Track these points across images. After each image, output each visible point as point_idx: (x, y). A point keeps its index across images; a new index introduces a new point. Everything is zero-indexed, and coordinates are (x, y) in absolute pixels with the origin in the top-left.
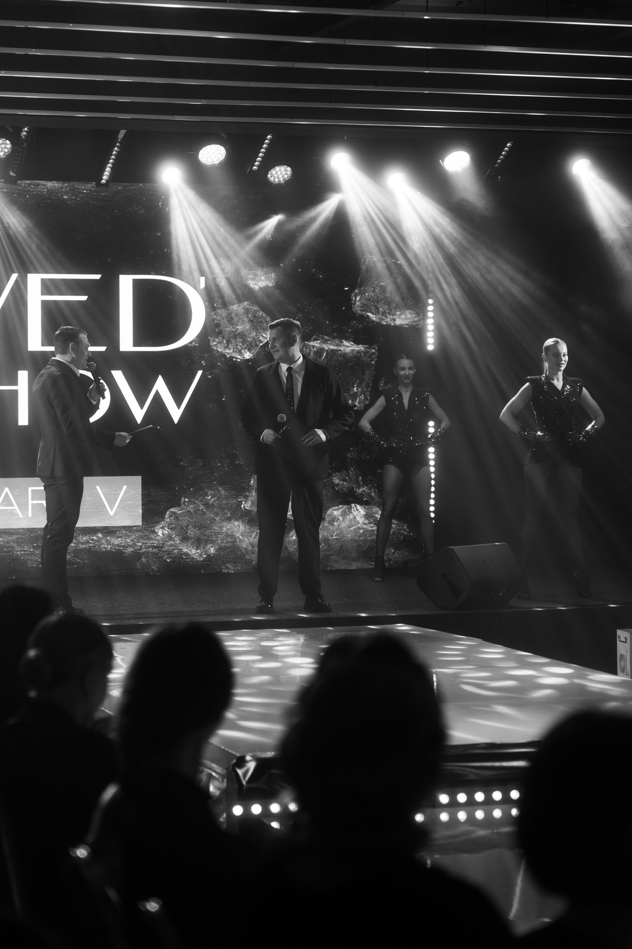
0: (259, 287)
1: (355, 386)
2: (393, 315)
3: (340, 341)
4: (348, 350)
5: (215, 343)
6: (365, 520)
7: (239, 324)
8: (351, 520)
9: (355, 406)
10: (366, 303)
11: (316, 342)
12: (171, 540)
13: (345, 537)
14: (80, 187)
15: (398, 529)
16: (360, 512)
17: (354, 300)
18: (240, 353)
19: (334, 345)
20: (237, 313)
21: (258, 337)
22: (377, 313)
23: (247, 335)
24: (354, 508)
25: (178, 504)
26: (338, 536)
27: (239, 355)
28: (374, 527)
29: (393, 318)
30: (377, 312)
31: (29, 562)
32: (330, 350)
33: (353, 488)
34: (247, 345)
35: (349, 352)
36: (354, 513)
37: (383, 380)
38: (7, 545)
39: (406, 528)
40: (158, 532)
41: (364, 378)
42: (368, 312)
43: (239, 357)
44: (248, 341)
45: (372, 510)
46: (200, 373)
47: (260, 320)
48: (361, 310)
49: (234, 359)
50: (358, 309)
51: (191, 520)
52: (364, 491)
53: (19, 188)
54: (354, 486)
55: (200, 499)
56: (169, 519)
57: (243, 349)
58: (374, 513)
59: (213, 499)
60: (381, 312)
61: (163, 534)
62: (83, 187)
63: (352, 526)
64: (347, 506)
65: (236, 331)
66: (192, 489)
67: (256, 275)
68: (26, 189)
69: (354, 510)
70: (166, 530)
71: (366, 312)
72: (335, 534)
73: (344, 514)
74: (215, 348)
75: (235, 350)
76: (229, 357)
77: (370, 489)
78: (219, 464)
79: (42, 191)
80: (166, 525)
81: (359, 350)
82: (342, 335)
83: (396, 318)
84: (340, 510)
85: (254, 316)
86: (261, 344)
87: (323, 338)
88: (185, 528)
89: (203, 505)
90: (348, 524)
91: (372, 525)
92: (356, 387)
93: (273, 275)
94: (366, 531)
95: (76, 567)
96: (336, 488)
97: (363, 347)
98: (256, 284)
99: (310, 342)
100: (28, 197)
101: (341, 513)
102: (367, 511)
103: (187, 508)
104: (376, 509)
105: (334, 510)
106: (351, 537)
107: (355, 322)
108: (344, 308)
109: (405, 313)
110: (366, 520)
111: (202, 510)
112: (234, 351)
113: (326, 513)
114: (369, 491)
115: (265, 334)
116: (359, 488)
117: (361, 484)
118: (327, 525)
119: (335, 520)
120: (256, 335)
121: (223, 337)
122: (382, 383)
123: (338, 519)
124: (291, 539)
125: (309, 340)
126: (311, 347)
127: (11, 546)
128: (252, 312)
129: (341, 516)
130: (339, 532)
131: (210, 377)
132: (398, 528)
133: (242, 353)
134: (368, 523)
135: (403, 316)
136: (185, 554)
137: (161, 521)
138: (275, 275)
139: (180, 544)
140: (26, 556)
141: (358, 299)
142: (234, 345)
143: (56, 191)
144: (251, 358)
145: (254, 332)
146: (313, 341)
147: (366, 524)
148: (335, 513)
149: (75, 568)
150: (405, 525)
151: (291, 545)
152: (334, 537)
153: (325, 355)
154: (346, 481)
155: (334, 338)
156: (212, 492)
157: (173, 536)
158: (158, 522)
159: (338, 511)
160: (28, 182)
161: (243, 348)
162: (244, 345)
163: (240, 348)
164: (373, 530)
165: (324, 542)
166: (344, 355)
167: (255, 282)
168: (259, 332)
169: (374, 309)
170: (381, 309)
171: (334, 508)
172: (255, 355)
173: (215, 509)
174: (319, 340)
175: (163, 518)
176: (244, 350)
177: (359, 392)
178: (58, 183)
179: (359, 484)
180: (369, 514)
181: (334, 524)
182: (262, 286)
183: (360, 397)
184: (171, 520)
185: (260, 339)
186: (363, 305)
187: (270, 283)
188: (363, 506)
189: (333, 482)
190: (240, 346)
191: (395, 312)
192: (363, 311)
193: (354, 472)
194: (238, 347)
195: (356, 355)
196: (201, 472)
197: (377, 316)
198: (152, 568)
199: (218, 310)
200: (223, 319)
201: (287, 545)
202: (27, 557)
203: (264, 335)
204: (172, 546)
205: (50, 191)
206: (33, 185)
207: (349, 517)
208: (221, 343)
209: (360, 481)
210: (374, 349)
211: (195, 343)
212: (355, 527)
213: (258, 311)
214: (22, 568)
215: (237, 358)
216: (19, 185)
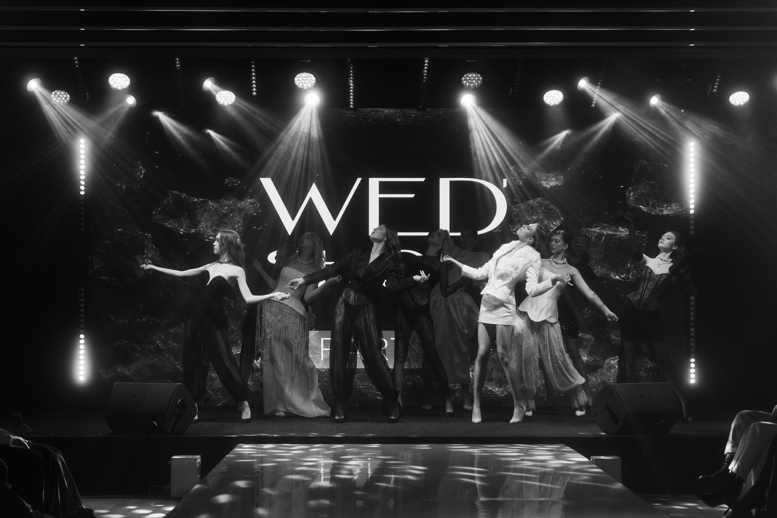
0: (550, 186)
1: (629, 262)
2: (660, 207)
3: (616, 227)
4: (623, 234)
10: (638, 198)
11: (597, 228)
14: (409, 112)
17: (628, 195)
19: (611, 231)
20: (532, 206)
21: (549, 225)
29: (660, 209)
30: (647, 205)
31: (369, 394)
32: (608, 235)
35: (623, 236)
42: (640, 205)
47: (551, 211)
50: (632, 202)
60: (650, 205)
62: (412, 112)
67: (548, 177)
71: (638, 205)
79: (381, 115)
82: (617, 223)
83: (663, 209)
85: (547, 208)
87: (602, 225)
92: (630, 264)
93: (561, 176)
98: (548, 184)
100: (370, 120)
105: (611, 360)
108: (620, 202)
109: (671, 205)
113: (604, 362)
115: (556, 221)
118: (605, 371)
119: (612, 367)
120: (549, 222)
125: (591, 227)
126: (593, 232)
128: (545, 205)
135: (669, 208)
136: (490, 391)
138: (563, 176)
140: (366, 389)
141: (631, 195)
145: (547, 220)
146: (594, 228)
148: (612, 362)
153: (603, 238)
155: (611, 225)
160: (370, 109)
166: (620, 238)
167: (547, 182)
168: (551, 220)
169: (644, 202)
170: (650, 202)
171: (611, 358)
174: (599, 227)
177: (632, 268)
178: (393, 110)
181: (611, 371)
182: (553, 185)
183: (633, 271)
185: (552, 225)
186: (635, 199)
187: (560, 183)
191: (663, 205)
192: (635, 204)
197: (647, 208)
199: (517, 204)
200: (521, 210)
203: (554, 223)
205: (387, 116)
206: (374, 111)
210: (645, 234)
211: (499, 229)
213: (549, 204)
216: (363, 111)
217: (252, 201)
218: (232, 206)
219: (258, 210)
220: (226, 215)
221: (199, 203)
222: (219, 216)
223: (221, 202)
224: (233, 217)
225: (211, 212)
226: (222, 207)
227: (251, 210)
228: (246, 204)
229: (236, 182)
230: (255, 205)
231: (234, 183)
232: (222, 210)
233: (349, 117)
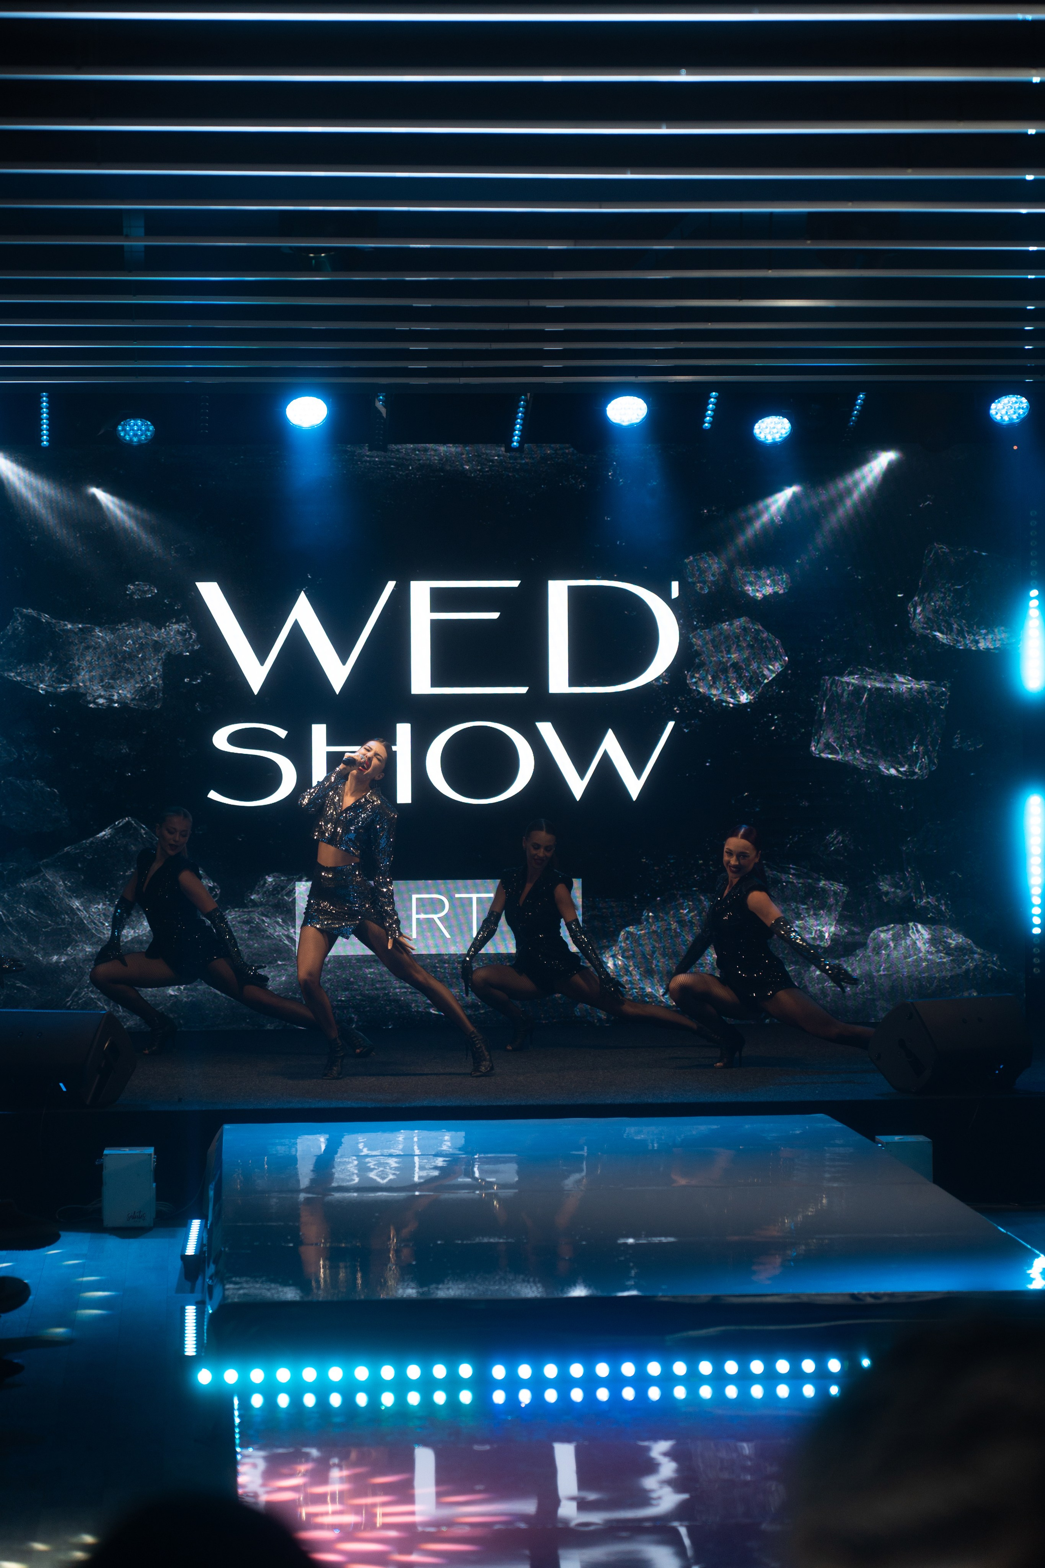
0: (763, 595)
1: (914, 743)
2: (974, 635)
3: (891, 675)
4: (904, 688)
5: (694, 680)
6: (930, 948)
7: (732, 650)
8: (909, 947)
9: (915, 773)
10: (931, 617)
11: (853, 677)
12: (626, 975)
13: (898, 972)
14: (489, 451)
15: (983, 962)
16: (922, 934)
17: (912, 613)
18: (734, 695)
19: (880, 681)
20: (729, 634)
21: (761, 670)
22: (949, 632)
23: (744, 667)
24: (913, 929)
25: (637, 922)
26: (888, 971)
27: (731, 698)
28: (944, 958)
29: (974, 639)
30: (948, 630)
31: (413, 1005)
32: (874, 689)
33: (912, 898)
34: (745, 682)
35: (904, 691)
36: (913, 937)
37: (958, 734)
38: (380, 979)
39: (997, 959)
40: (608, 963)
41: (928, 731)
42: (935, 631)
43: (732, 700)
44: (745, 676)
45: (941, 932)
46: (671, 725)
47: (764, 644)
48: (923, 628)
49: (724, 704)
50: (919, 626)
51: (657, 945)
52: (928, 903)
53: (398, 456)
54: (912, 895)
55: (672, 913)
56: (624, 943)
57: (738, 689)
58: (945, 937)
59: (692, 914)
60: (955, 630)
61: (615, 965)
62: (494, 452)
63: (910, 956)
64: (901, 926)
65: (727, 662)
66: (658, 899)
67: (758, 577)
68: (408, 457)
69: (913, 932)
70: (620, 959)
71: (932, 630)
72: (882, 968)
73: (896, 938)
74: (695, 688)
75: (726, 690)
76: (716, 700)
77: (938, 900)
78: (701, 862)
79: (433, 458)
80: (620, 952)
81: (921, 688)
82: (892, 667)
83: (979, 639)
84: (891, 932)
85: (755, 639)
86: (766, 681)
87: (863, 671)
88: (648, 957)
89: (677, 922)
90: (903, 953)
91: (942, 955)
92: (915, 745)
93: (784, 576)
94: (932, 963)
95: (483, 1013)
96: (884, 898)
97: (927, 683)
98: (758, 591)
99: (842, 677)
100: (410, 468)
101: (893, 936)
102: (934, 933)
103: (651, 926)
104: (948, 930)
105: (882, 932)
106: (908, 972)
107: (913, 646)
108: (896, 625)
109: (994, 631)
110: (932, 947)
111: (675, 930)
112: (723, 692)
113: (869, 935)
114: (937, 904)
115: (772, 665)
116: (921, 899)
117: (924, 892)
118: (870, 954)
119: (882, 946)
120: (759, 668)
121: (707, 672)
122: (957, 738)
123: (888, 946)
124: (813, 974)
125: (841, 675)
126: (845, 685)
127: (385, 981)
128: (752, 632)
129: (893, 940)
130: (889, 964)
131: (686, 731)
132: (983, 960)
133: (736, 694)
134: (936, 951)
135: (990, 636)
136: (649, 995)
137: (613, 945)
138: (788, 576)
139: (642, 981)
140: (408, 995)
141: (918, 611)
142: (724, 683)
143: (453, 458)
144: (750, 702)
145: (755, 662)
146: (848, 676)
147: (931, 953)
148: (883, 936)
149: (481, 1014)
150: (995, 955)
151: (813, 983)
152: (881, 973)
153: (865, 696)
154: (900, 887)
155: (881, 670)
156: (691, 903)
157: (630, 969)
158: (608, 947)
159: (887, 934)
160: (412, 446)
161: (737, 686)
162: (740, 682)
163: (733, 688)
164: (944, 963)
165: (865, 979)
166: (898, 696)
167: (757, 587)
168: (763, 663)
169: (944, 626)
170: (955, 626)
171: (880, 929)
172: (757, 698)
173: (695, 928)
174: (857, 674)
175: (616, 941)
176: (740, 690)
177: (921, 753)
178: (456, 447)
179: (921, 893)
180: (937, 938)
181: (881, 953)
182: (768, 594)
183: (921, 760)
184: (627, 944)
185: (765, 673)
186: (926, 619)
187: (781, 590)
188: (928, 926)
189: (880, 890)
190: (733, 684)
191: (978, 630)
192: (926, 629)
193: (913, 874)
194: (731, 685)
195: (915, 695)
196: (673, 873)
197: (949, 637)
198: (598, 1016)
199: (699, 630)
200: (707, 643)
201: (808, 984)
202: (410, 997)
203: (771, 667)
204: (628, 984)
205: (444, 459)
206: (419, 450)
207: (905, 942)
208: (703, 680)
209: (922, 888)
210: (944, 686)
211: (664, 680)
212: (915, 957)
213: (761, 631)
214: (402, 1012)
215: (729, 703)
216: (398, 450)
217: (181, 627)
218: (141, 638)
219: (193, 646)
220: (130, 657)
221: (76, 633)
222: (116, 657)
223: (119, 629)
224: (143, 659)
225: (99, 651)
226: (123, 640)
227: (179, 646)
228: (168, 633)
229: (148, 590)
230: (187, 636)
231: (145, 592)
232: (122, 646)
233: (369, 462)
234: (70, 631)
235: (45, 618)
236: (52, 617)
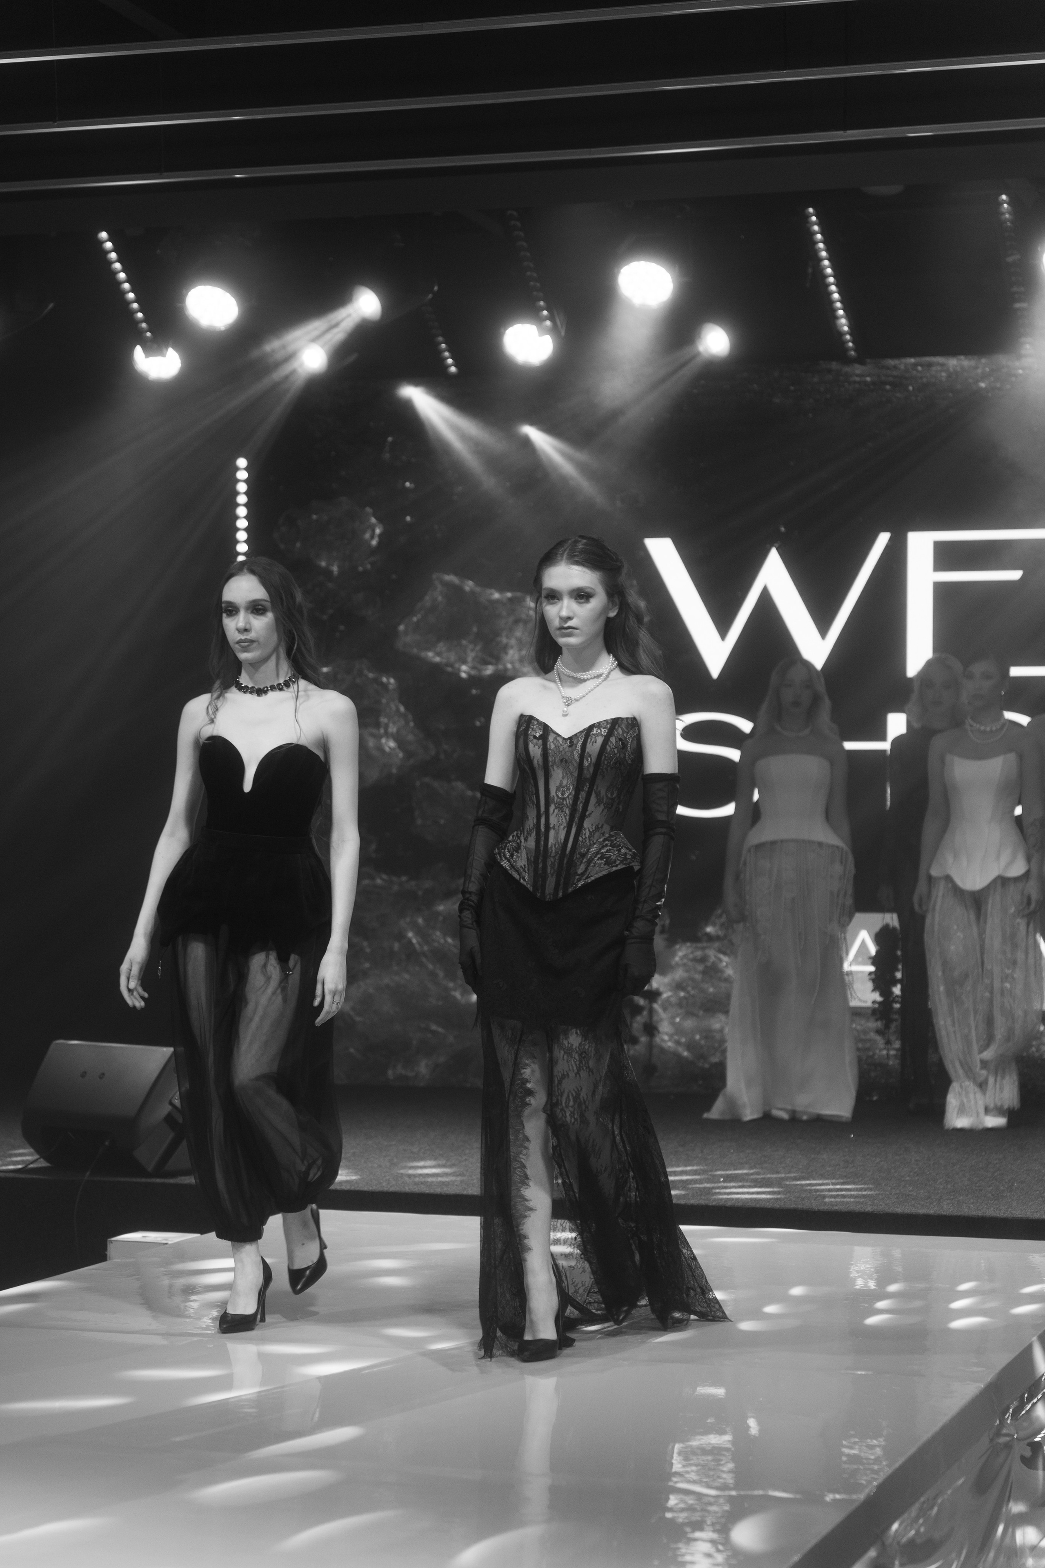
53: (895, 373)
62: (1017, 364)
68: (908, 375)
79: (939, 375)
100: (911, 388)
127: (870, 1040)
143: (965, 374)
160: (913, 360)
178: (970, 360)
205: (954, 375)
221: (504, 604)
233: (859, 383)
234: (497, 601)
235: (469, 585)
236: (477, 583)
